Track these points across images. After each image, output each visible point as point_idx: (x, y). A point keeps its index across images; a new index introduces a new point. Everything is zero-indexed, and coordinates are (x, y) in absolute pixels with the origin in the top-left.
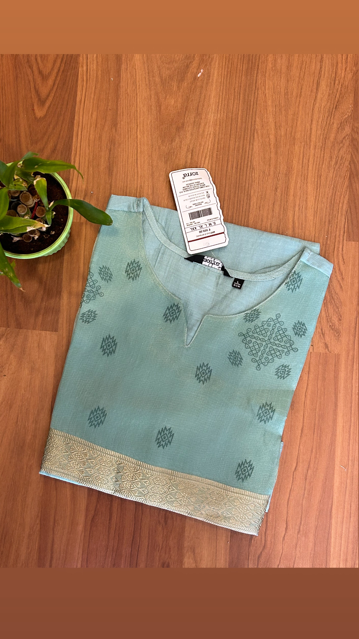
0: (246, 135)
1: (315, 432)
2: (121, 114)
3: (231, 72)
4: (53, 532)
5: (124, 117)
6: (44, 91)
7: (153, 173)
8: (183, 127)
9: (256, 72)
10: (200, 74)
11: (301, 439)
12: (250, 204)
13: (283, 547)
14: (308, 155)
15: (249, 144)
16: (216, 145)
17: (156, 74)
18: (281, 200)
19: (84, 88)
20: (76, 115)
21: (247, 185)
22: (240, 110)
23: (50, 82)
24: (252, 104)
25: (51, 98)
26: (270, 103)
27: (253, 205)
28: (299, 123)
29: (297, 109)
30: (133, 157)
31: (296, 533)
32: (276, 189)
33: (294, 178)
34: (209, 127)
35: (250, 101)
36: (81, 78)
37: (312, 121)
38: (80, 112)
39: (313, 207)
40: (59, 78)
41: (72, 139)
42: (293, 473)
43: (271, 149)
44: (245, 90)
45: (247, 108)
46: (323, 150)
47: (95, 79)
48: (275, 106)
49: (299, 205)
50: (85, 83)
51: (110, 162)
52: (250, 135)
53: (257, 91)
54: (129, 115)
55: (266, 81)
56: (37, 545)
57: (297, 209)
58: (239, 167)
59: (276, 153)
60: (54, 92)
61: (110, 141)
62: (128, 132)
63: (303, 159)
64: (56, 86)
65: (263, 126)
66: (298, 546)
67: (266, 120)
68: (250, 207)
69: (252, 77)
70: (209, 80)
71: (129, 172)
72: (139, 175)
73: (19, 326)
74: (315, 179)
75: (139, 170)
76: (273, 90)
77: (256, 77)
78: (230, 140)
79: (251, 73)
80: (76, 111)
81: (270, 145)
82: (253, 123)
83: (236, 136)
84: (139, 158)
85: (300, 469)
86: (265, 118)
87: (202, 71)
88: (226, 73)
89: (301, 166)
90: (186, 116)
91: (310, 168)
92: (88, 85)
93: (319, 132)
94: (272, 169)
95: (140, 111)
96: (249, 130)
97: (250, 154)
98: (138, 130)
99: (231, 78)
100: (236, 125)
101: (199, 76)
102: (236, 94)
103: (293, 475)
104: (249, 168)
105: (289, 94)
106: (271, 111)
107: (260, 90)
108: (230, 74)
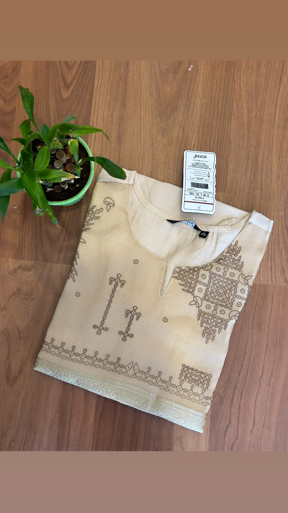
0: (225, 116)
1: (277, 348)
2: (129, 98)
3: (214, 68)
4: (70, 424)
5: (131, 100)
6: (69, 78)
7: (153, 143)
8: (177, 109)
9: (233, 69)
10: (190, 68)
11: (265, 353)
12: (228, 169)
13: (251, 438)
14: (273, 133)
15: (227, 123)
16: (202, 123)
17: (157, 67)
18: (252, 166)
19: (100, 77)
20: (93, 97)
21: (226, 155)
22: (221, 97)
23: (74, 71)
24: (230, 93)
25: (74, 84)
26: (244, 92)
27: (230, 170)
28: (266, 108)
29: (264, 98)
30: (137, 131)
31: (262, 427)
32: (248, 158)
33: (262, 150)
34: (197, 109)
35: (229, 90)
36: (98, 69)
37: (276, 107)
38: (96, 95)
39: (276, 173)
40: (81, 69)
41: (90, 116)
42: (260, 380)
43: (244, 127)
44: (225, 82)
45: (226, 96)
46: (284, 129)
47: (109, 70)
48: (248, 95)
49: (266, 171)
50: (101, 73)
51: (119, 134)
52: (229, 116)
53: (234, 82)
54: (135, 99)
55: (241, 75)
56: (56, 435)
57: (264, 174)
58: (220, 141)
59: (248, 131)
60: (77, 79)
61: (120, 118)
62: (134, 111)
63: (269, 136)
64: (78, 75)
65: (238, 110)
66: (263, 438)
67: (240, 105)
68: (227, 171)
69: (230, 73)
70: (197, 73)
71: (134, 142)
72: (142, 145)
73: (46, 260)
74: (278, 151)
75: (142, 141)
76: (246, 83)
77: (234, 72)
78: (213, 120)
79: (229, 69)
80: (94, 94)
81: (244, 124)
82: (231, 107)
83: (218, 117)
84: (142, 132)
85: (265, 377)
86: (240, 103)
87: (192, 66)
88: (210, 69)
89: (267, 142)
90: (179, 100)
91: (275, 143)
92: (103, 75)
93: (281, 116)
94: (245, 142)
95: (144, 95)
96: (228, 113)
97: (228, 131)
98: (142, 110)
99: (214, 72)
100: (217, 108)
101: (189, 70)
102: (218, 85)
103: (259, 381)
104: (227, 141)
105: (259, 86)
106: (245, 98)
107: (236, 83)
108: (214, 69)
